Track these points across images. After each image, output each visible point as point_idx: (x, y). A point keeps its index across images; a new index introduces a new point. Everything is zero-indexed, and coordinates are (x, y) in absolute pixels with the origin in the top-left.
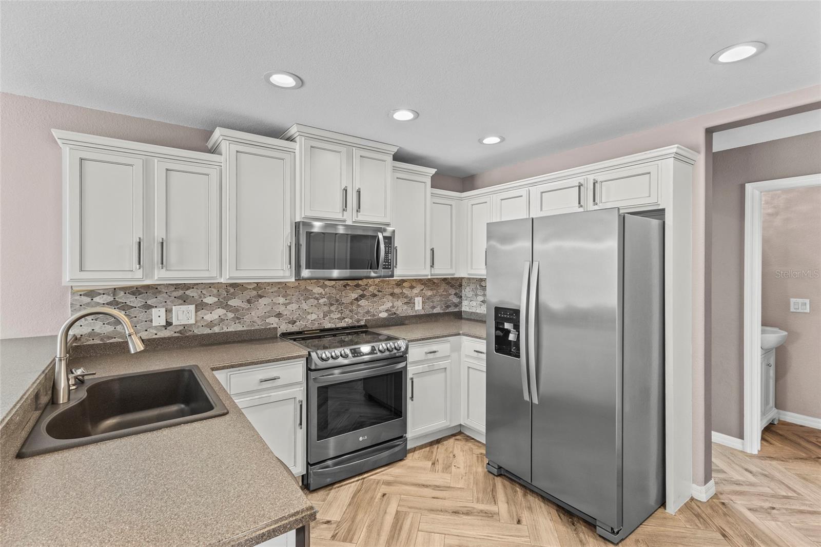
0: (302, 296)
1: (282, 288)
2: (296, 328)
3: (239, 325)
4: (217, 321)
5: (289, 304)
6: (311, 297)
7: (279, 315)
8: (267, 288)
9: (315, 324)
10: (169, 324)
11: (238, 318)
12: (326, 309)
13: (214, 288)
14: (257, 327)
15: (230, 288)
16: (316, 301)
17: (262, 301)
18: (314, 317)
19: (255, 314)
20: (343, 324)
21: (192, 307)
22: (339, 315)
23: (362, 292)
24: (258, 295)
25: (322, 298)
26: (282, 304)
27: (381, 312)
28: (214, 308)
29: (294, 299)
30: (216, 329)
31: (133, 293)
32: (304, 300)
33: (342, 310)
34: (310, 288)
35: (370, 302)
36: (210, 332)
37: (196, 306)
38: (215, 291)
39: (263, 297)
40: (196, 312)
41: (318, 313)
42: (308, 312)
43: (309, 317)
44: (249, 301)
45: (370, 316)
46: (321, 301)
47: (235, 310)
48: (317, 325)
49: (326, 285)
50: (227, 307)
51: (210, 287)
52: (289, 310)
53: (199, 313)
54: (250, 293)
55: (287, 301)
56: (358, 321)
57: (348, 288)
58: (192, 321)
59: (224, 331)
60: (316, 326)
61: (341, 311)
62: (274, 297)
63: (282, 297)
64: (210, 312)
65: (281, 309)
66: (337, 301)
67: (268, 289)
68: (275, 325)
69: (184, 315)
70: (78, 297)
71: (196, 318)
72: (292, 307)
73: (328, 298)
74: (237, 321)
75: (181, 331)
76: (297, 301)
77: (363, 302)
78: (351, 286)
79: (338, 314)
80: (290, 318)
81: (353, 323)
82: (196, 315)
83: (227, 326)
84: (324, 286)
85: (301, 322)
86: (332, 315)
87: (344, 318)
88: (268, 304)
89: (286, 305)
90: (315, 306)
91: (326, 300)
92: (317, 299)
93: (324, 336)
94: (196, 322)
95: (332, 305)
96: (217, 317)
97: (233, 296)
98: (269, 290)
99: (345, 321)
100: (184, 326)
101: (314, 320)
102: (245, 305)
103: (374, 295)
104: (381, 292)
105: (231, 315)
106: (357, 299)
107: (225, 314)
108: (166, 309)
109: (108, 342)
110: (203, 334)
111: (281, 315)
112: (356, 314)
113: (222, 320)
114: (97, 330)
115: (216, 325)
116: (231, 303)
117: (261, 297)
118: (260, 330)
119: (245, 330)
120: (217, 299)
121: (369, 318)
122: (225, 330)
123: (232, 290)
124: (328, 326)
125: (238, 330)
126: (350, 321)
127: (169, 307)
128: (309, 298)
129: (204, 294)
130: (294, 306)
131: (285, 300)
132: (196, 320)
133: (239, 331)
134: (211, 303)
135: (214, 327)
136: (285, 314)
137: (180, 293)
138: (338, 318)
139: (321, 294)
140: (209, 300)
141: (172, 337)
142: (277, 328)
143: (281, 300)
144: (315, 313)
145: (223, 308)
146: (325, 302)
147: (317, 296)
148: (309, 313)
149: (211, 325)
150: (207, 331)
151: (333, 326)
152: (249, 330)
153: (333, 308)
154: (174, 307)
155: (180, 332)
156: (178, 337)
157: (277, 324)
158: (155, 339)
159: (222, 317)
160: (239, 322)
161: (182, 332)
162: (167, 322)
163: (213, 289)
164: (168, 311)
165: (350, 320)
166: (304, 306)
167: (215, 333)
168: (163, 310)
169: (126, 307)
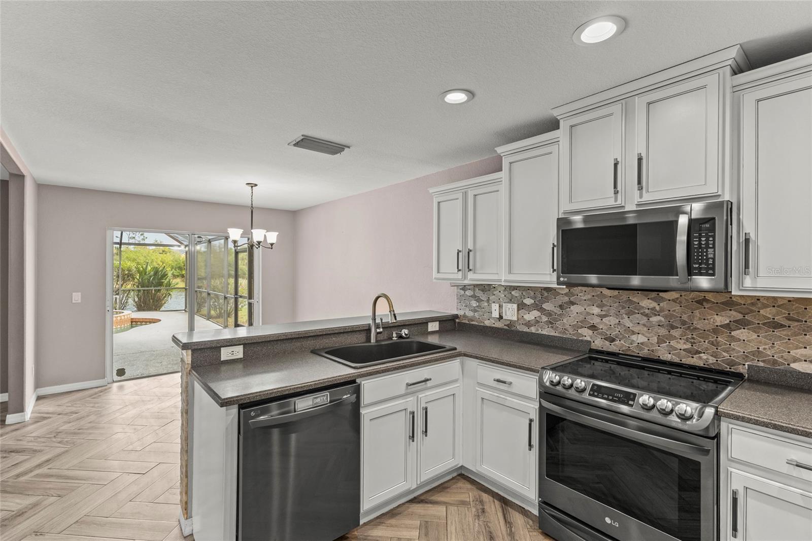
0: (623, 309)
1: (597, 296)
2: (615, 348)
3: (551, 329)
4: (533, 321)
5: (605, 316)
6: (636, 311)
7: (593, 327)
8: (579, 294)
9: (642, 349)
10: (501, 317)
11: (550, 322)
12: (663, 331)
13: (532, 290)
14: (568, 336)
15: (545, 292)
16: (645, 318)
17: (575, 309)
18: (641, 339)
19: (567, 321)
20: (695, 361)
21: (515, 306)
22: (688, 346)
23: (740, 316)
24: (570, 301)
25: (656, 315)
26: (597, 315)
27: (795, 360)
28: (531, 310)
29: (612, 312)
30: (533, 330)
31: (482, 290)
32: (626, 314)
33: (693, 338)
34: (635, 300)
35: (765, 337)
36: (528, 330)
37: (518, 305)
38: (532, 293)
39: (575, 304)
40: (518, 311)
41: (647, 335)
42: (633, 331)
43: (634, 337)
44: (561, 307)
45: (763, 361)
46: (654, 319)
47: (549, 314)
48: (646, 351)
49: (662, 298)
50: (541, 310)
51: (529, 290)
52: (606, 325)
53: (520, 312)
54: (562, 299)
55: (603, 313)
56: (732, 363)
57: (706, 305)
58: (515, 318)
59: (539, 332)
60: (645, 353)
61: (692, 341)
62: (587, 306)
63: (597, 306)
64: (528, 312)
65: (596, 321)
66: (684, 323)
67: (580, 296)
68: (588, 339)
69: (511, 312)
70: (459, 290)
71: (518, 316)
72: (609, 321)
73: (665, 317)
74: (550, 326)
75: (508, 324)
76: (617, 315)
77: (739, 333)
78: (714, 303)
79: (685, 343)
80: (607, 335)
81: (719, 365)
82: (518, 313)
83: (541, 328)
84: (658, 300)
85: (622, 342)
86: (673, 343)
87: (698, 352)
88: (581, 313)
89: (602, 317)
90: (644, 325)
91: (663, 319)
92: (646, 315)
93: (659, 371)
94: (518, 319)
95: (673, 327)
96: (534, 318)
97: (547, 300)
98: (582, 298)
99: (700, 358)
100: (511, 321)
101: (642, 344)
102: (558, 311)
103: (777, 326)
104: (798, 321)
105: (545, 319)
106: (727, 326)
107: (540, 316)
108: (499, 305)
109: (471, 323)
110: (523, 332)
111: (596, 328)
112: (727, 352)
113: (537, 322)
114: (467, 314)
115: (532, 325)
116: (545, 306)
117: (573, 303)
118: (572, 340)
119: (557, 336)
120: (533, 301)
121: (761, 364)
122: (540, 332)
123: (546, 294)
124: (667, 357)
125: (551, 334)
126: (712, 360)
127: (501, 303)
128: (635, 313)
129: (524, 296)
130: (612, 320)
131: (600, 310)
132: (518, 317)
133: (552, 336)
134: (529, 304)
135: (531, 326)
136: (601, 328)
137: (508, 293)
138: (684, 350)
139: (653, 309)
140: (528, 301)
141: (503, 329)
142: (590, 342)
143: (596, 310)
144: (643, 334)
145: (538, 311)
146: (660, 321)
147: (647, 311)
148: (633, 333)
149: (528, 324)
150: (526, 329)
151: (676, 360)
152: (561, 337)
153: (676, 333)
154: (504, 304)
155: (507, 325)
156: (506, 330)
157: (591, 338)
158: (493, 327)
159: (537, 319)
160: (552, 327)
161: (509, 326)
162: (500, 315)
163: (530, 292)
164: (500, 307)
165: (711, 358)
166: (627, 322)
167: (532, 333)
168: (498, 305)
169: (479, 300)
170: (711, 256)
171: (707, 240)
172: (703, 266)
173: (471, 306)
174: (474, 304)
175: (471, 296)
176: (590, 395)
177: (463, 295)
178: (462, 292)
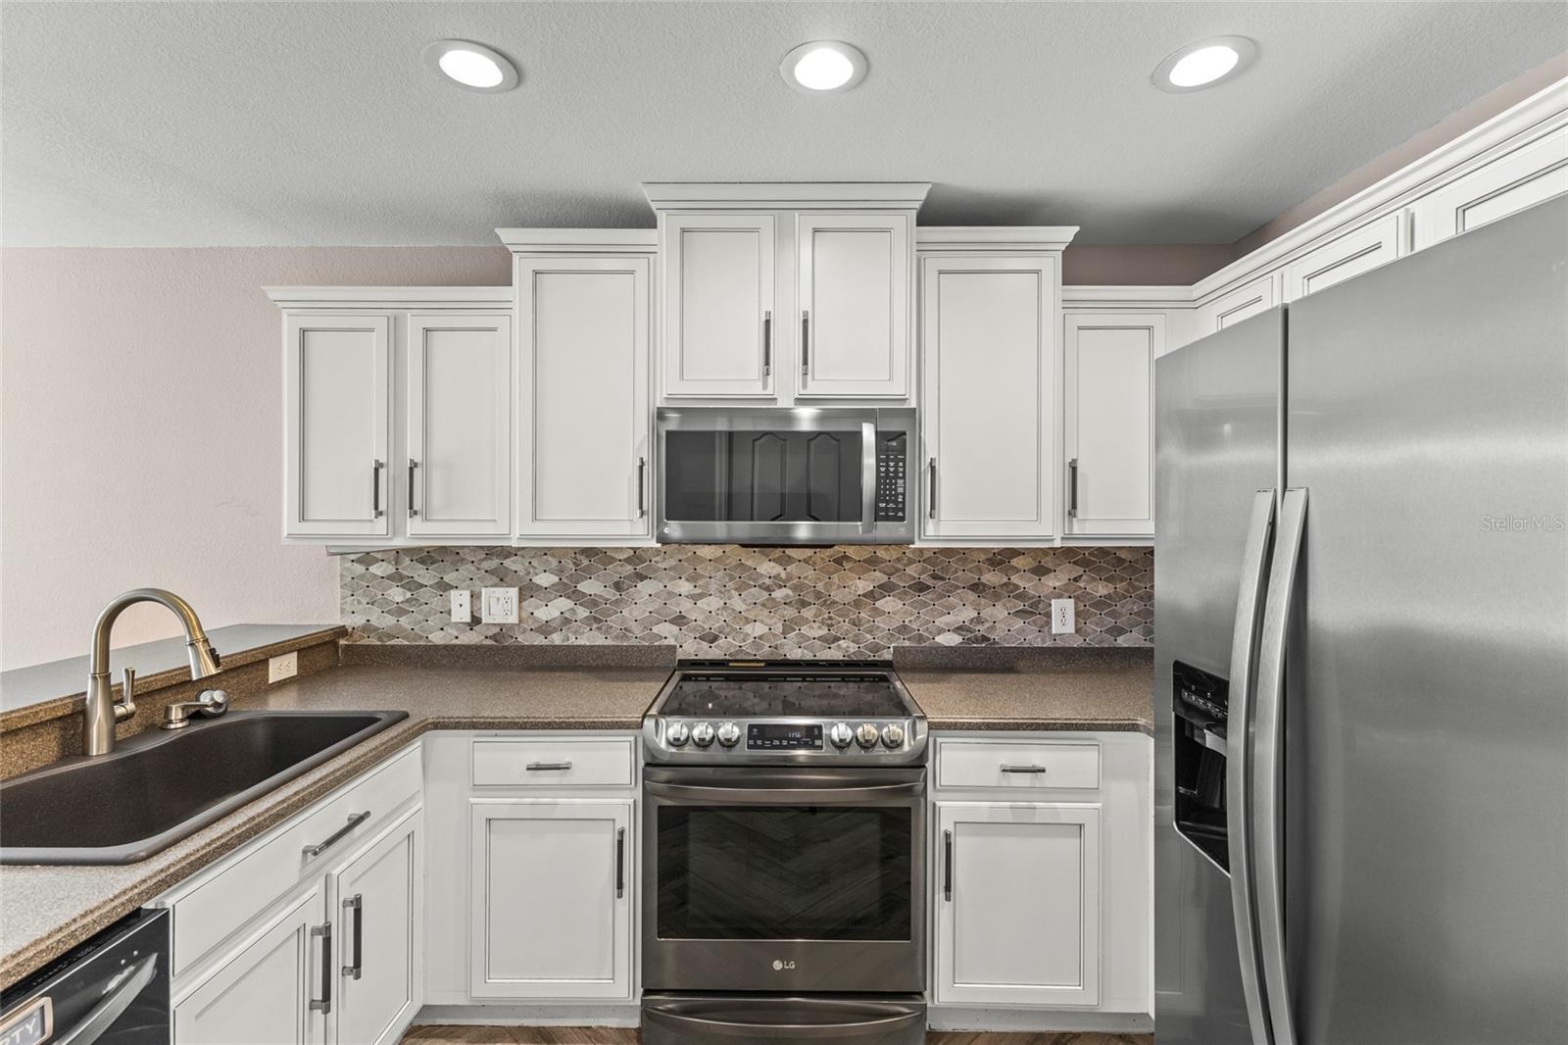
0: (730, 580)
1: (687, 560)
2: (718, 651)
3: (597, 633)
4: (557, 621)
5: (701, 596)
6: (752, 583)
7: (680, 620)
8: (654, 559)
9: (759, 647)
10: (476, 620)
11: (596, 619)
12: (790, 613)
13: (553, 556)
14: (633, 642)
15: (582, 558)
16: (765, 594)
17: (645, 587)
18: (759, 629)
19: (631, 614)
20: (833, 654)
21: (514, 592)
22: (824, 631)
23: (884, 579)
24: (637, 574)
25: (780, 587)
26: (687, 597)
27: (941, 631)
28: (553, 596)
29: (713, 587)
30: (557, 639)
31: (422, 561)
32: (736, 589)
33: (830, 618)
34: (749, 563)
35: (911, 605)
36: (545, 642)
37: (520, 589)
38: (554, 563)
39: (646, 578)
40: (520, 602)
41: (767, 621)
42: (746, 618)
43: (748, 628)
44: (618, 586)
45: (909, 639)
46: (778, 594)
47: (592, 602)
48: (767, 649)
49: (789, 557)
50: (575, 595)
51: (546, 554)
52: (702, 611)
53: (525, 604)
54: (620, 569)
55: (698, 591)
56: (876, 648)
57: (847, 565)
58: (513, 619)
59: (570, 643)
60: (764, 652)
61: (830, 622)
62: (670, 580)
63: (687, 580)
64: (544, 603)
65: (685, 606)
66: (818, 595)
67: (656, 562)
68: (671, 641)
69: (501, 606)
70: (349, 564)
71: (520, 612)
72: (708, 604)
73: (794, 588)
74: (595, 626)
75: (495, 635)
76: (720, 592)
77: (888, 604)
78: (855, 561)
79: (820, 627)
80: (704, 629)
81: (861, 653)
82: (520, 607)
83: (575, 633)
84: (785, 561)
85: (730, 639)
86: (805, 630)
87: (837, 639)
88: (657, 595)
89: (695, 598)
90: (764, 605)
91: (790, 593)
92: (768, 589)
93: (784, 678)
94: (520, 622)
95: (804, 604)
96: (558, 614)
97: (588, 573)
98: (659, 565)
99: (839, 646)
100: (502, 626)
101: (760, 638)
102: (611, 594)
103: (921, 588)
104: (943, 579)
105: (583, 613)
106: (870, 595)
107: (572, 609)
108: (472, 592)
109: (388, 643)
110: (533, 646)
111: (685, 621)
112: (870, 632)
113: (567, 621)
114: (374, 622)
115: (555, 630)
116: (581, 587)
117: (642, 577)
118: (639, 649)
119: (609, 646)
120: (556, 579)
121: (907, 643)
122: (573, 641)
123: (585, 562)
124: (795, 654)
125: (597, 644)
126: (853, 648)
127: (476, 590)
128: (749, 586)
129: (534, 568)
130: (713, 603)
131: (692, 587)
132: (520, 616)
133: (599, 646)
134: (545, 586)
135: (552, 633)
136: (693, 618)
137: (493, 563)
138: (819, 638)
139: (778, 576)
140: (545, 580)
141: (482, 646)
142: (675, 647)
143: (685, 587)
144: (762, 622)
145: (569, 598)
146: (787, 596)
147: (768, 581)
148: (747, 621)
149: (545, 629)
150: (539, 640)
151: (809, 656)
152: (618, 646)
153: (808, 613)
154: (483, 590)
155: (493, 637)
156: (490, 648)
157: (676, 640)
158: (455, 646)
159: (566, 615)
160: (599, 629)
161: (498, 638)
162: (473, 616)
163: (550, 559)
164: (475, 596)
165: (852, 644)
166: (737, 603)
167: (555, 646)
168: (467, 594)
169: (412, 585)
170: (900, 490)
171: (896, 466)
172: (891, 505)
173: (388, 602)
174: (397, 595)
175: (389, 578)
176: (749, 747)
177: (362, 577)
178: (360, 569)
